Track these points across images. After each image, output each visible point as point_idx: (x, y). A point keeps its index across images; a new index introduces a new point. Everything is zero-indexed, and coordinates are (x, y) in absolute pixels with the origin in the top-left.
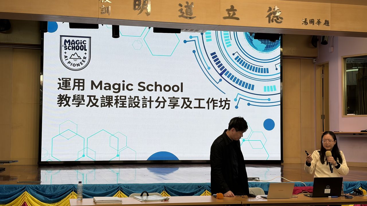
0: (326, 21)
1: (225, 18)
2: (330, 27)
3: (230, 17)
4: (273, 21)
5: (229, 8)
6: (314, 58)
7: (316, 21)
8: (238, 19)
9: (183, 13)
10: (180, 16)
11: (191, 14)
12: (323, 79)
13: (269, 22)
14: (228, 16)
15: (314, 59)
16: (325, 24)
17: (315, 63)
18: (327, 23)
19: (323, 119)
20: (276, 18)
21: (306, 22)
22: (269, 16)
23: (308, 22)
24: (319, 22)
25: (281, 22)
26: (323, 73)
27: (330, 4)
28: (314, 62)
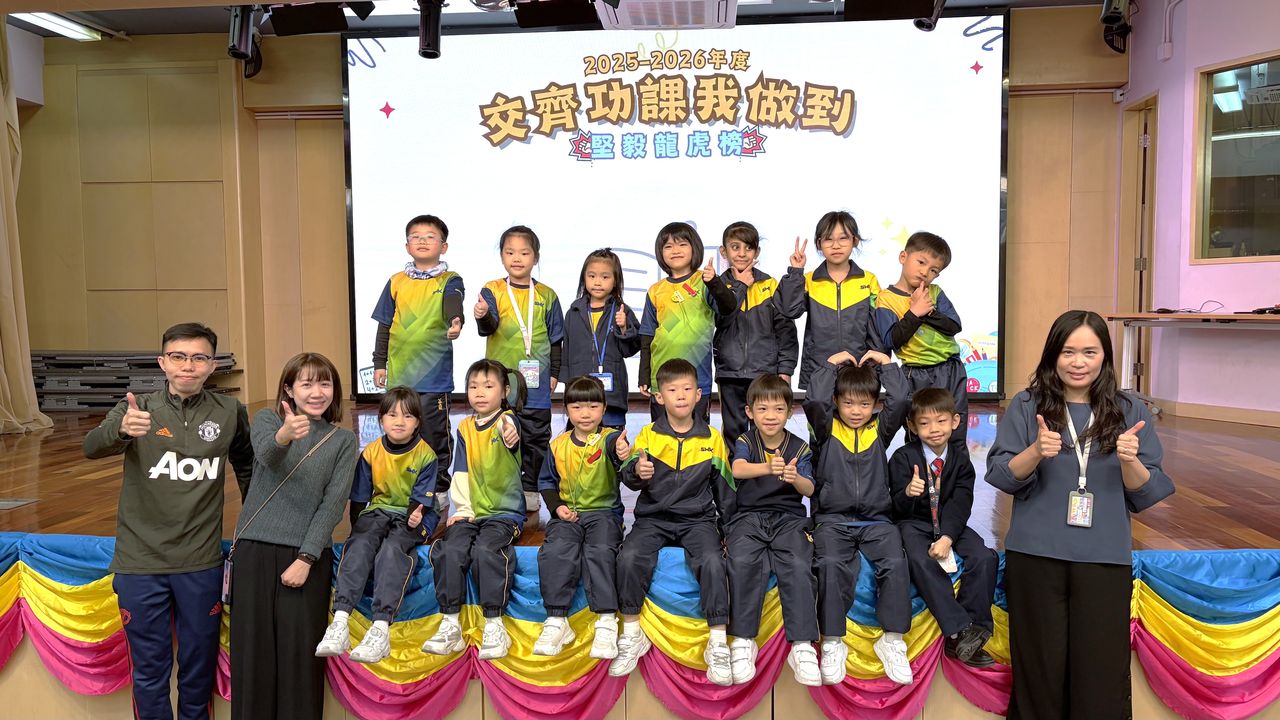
6: (1119, 88)
12: (1145, 149)
15: (1119, 92)
17: (1118, 103)
19: (1141, 272)
26: (1145, 132)
28: (1118, 98)
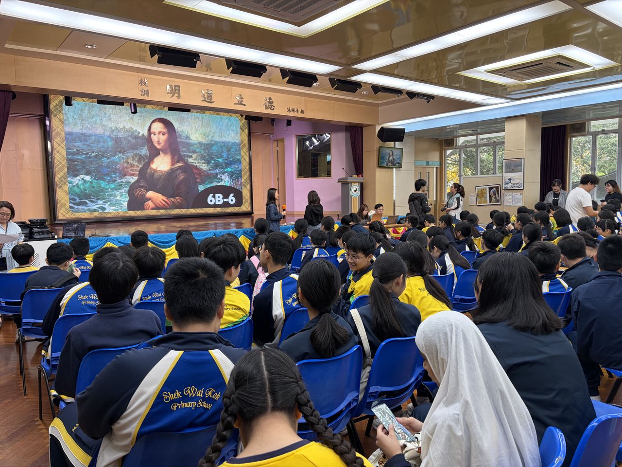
0: (302, 110)
1: (235, 104)
2: (304, 115)
3: (238, 104)
4: (268, 109)
6: (271, 134)
7: (295, 110)
8: (245, 105)
9: (205, 98)
10: (203, 101)
11: (211, 100)
12: (278, 150)
13: (265, 109)
14: (237, 102)
17: (271, 138)
18: (302, 112)
19: (279, 181)
20: (270, 106)
21: (289, 111)
22: (265, 104)
23: (291, 110)
24: (297, 111)
25: (274, 109)
26: (278, 146)
27: (304, 97)
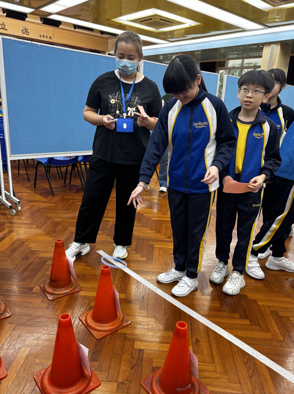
0: (50, 37)
2: (52, 40)
4: (24, 34)
5: (2, 23)
7: (45, 36)
8: (7, 30)
13: (23, 34)
14: (1, 27)
16: (50, 38)
20: (26, 32)
21: (40, 36)
22: (22, 31)
23: (42, 36)
24: (47, 37)
25: (29, 34)
27: (51, 28)
